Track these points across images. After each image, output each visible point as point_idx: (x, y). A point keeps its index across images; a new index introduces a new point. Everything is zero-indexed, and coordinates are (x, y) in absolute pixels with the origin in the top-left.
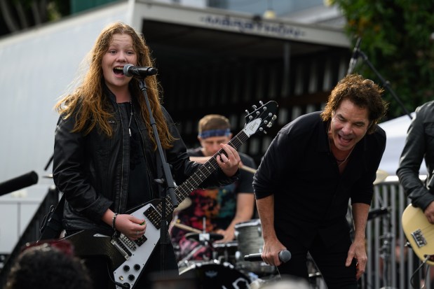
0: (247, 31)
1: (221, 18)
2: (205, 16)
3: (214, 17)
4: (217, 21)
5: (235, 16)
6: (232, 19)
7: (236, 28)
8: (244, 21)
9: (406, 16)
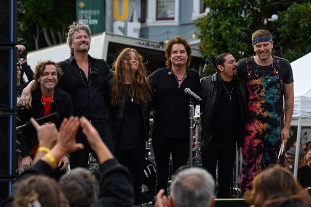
0: (157, 49)
1: (145, 42)
2: (138, 41)
3: (142, 42)
4: (143, 43)
5: (151, 42)
6: (150, 43)
7: (152, 48)
8: (155, 44)
9: (228, 44)
